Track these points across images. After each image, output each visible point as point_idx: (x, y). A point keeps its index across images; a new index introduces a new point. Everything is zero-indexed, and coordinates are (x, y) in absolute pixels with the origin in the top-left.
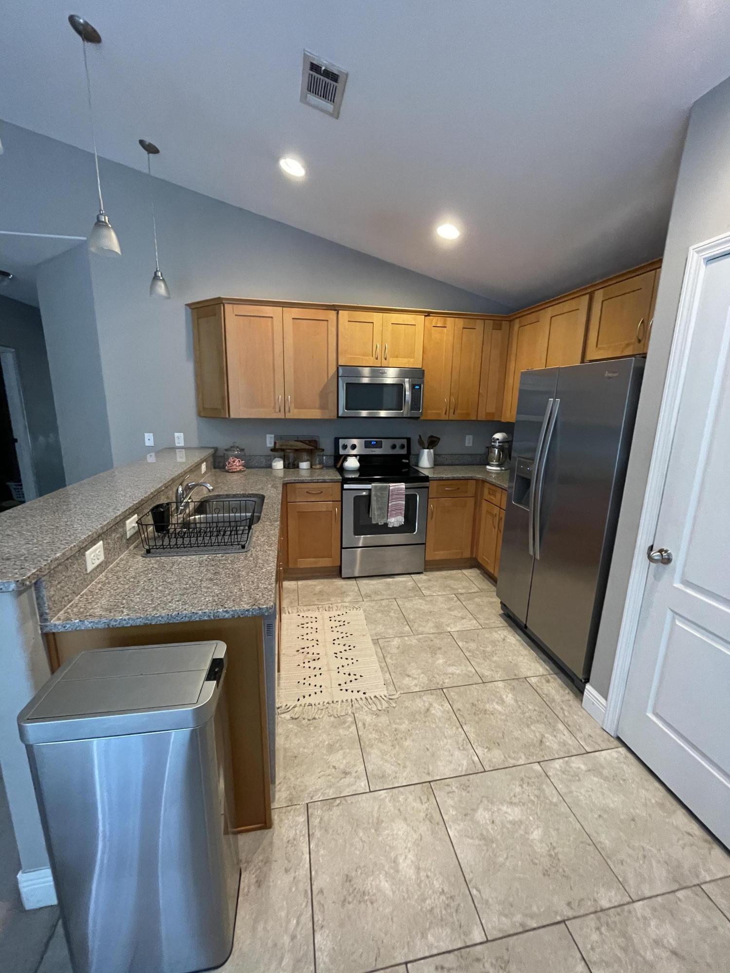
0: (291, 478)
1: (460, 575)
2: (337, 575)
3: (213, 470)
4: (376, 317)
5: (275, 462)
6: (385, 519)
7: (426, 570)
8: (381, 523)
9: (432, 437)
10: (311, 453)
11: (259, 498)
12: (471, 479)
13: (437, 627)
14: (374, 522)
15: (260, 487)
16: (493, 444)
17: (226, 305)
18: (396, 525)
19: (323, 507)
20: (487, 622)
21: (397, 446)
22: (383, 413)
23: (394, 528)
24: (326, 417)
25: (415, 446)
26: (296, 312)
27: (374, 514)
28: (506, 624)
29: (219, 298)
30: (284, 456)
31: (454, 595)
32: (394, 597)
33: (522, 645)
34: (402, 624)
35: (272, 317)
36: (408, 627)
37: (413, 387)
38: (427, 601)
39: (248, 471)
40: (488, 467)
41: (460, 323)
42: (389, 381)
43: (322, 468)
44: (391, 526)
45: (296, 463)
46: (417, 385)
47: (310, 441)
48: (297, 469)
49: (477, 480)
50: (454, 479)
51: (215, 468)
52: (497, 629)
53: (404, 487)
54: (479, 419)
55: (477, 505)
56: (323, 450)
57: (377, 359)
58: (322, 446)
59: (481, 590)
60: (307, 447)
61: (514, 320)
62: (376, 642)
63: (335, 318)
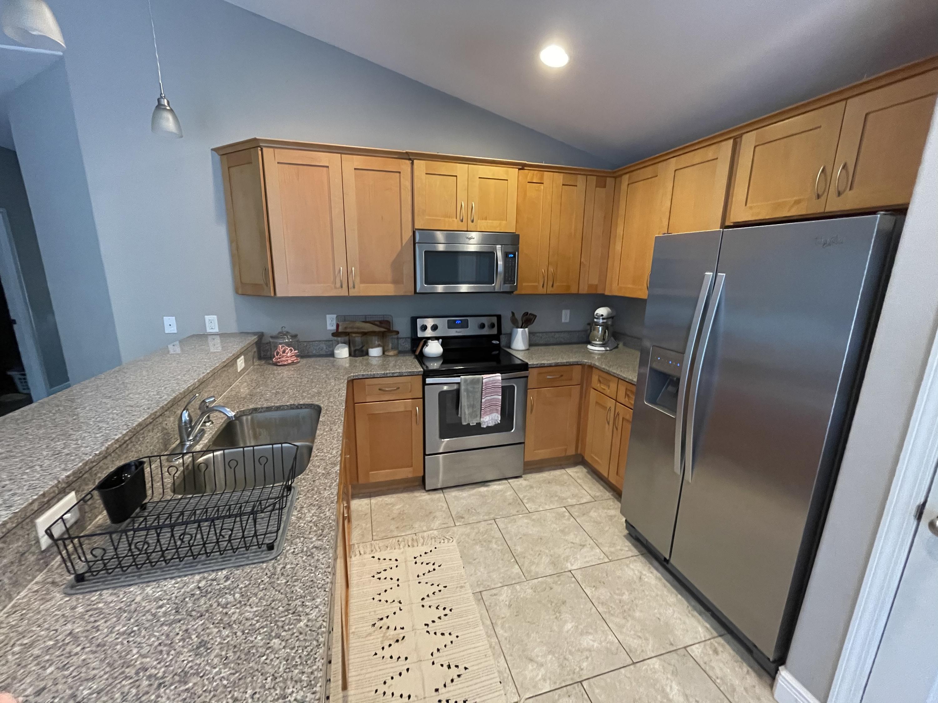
0: (360, 371)
1: (566, 477)
2: (419, 485)
3: (257, 363)
4: (461, 169)
5: (338, 349)
6: (478, 418)
7: (525, 473)
8: (473, 423)
9: (526, 314)
10: (383, 336)
11: (314, 408)
12: (577, 364)
13: (554, 564)
14: (464, 423)
15: (315, 390)
16: (595, 320)
17: (264, 149)
18: (491, 424)
19: (400, 406)
20: (612, 549)
21: (486, 326)
22: (464, 288)
23: (488, 427)
24: (401, 293)
25: (506, 324)
26: (358, 161)
27: (465, 413)
28: (635, 552)
29: (255, 140)
30: (349, 340)
31: (564, 509)
32: (492, 516)
33: (665, 586)
34: (509, 561)
35: (328, 167)
36: (517, 566)
37: (506, 255)
38: (533, 520)
39: (304, 361)
40: (589, 347)
41: (559, 178)
42: (472, 248)
43: (396, 355)
44: (485, 426)
45: (364, 348)
46: (511, 253)
47: (381, 322)
48: (366, 357)
49: (583, 365)
50: (557, 365)
51: (260, 358)
52: (627, 561)
53: (500, 378)
54: (581, 292)
55: (583, 396)
56: (398, 333)
57: (462, 221)
58: (396, 327)
59: (595, 499)
60: (377, 329)
61: (621, 176)
62: (479, 596)
63: (409, 169)
